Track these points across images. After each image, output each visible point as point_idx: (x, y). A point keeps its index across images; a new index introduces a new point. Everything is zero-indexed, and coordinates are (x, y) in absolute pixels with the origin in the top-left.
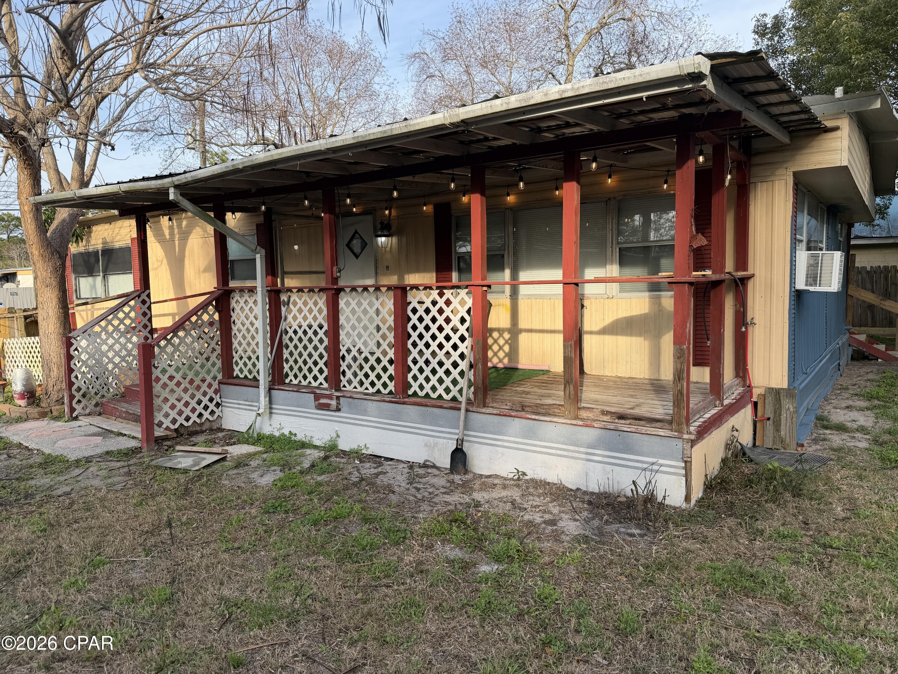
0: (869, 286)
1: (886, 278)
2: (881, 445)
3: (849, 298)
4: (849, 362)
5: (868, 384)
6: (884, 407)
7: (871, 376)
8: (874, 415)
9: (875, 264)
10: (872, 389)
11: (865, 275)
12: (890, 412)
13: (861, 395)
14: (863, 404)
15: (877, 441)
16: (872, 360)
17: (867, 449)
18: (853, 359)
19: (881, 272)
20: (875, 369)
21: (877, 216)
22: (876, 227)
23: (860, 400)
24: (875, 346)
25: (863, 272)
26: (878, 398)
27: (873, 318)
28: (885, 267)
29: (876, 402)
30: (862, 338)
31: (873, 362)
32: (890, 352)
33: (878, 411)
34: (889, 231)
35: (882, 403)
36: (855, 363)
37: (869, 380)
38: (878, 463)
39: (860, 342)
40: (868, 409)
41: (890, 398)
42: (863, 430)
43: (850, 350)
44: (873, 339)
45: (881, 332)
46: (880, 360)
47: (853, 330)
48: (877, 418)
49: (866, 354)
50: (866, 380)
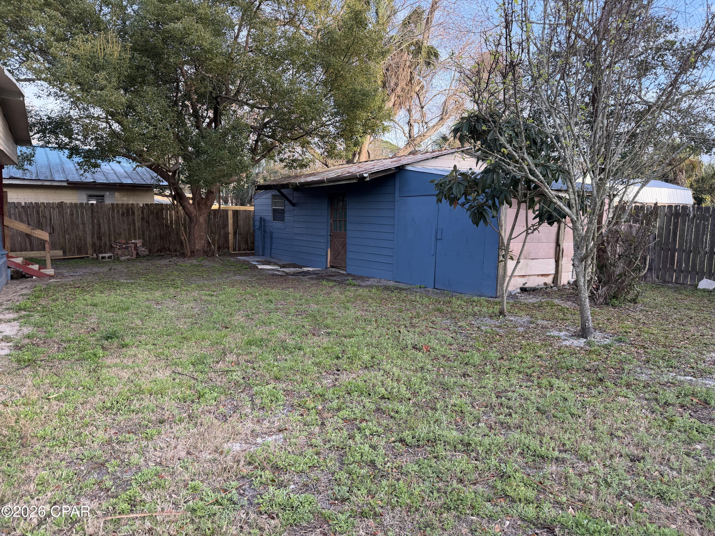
0: (25, 218)
1: (38, 213)
2: (20, 349)
3: (5, 228)
4: (10, 281)
5: (20, 298)
6: (28, 316)
7: (24, 292)
8: (19, 324)
9: (29, 201)
10: (22, 302)
11: (20, 209)
12: (32, 320)
13: (12, 309)
14: (12, 316)
15: (18, 346)
16: (28, 277)
17: (7, 355)
18: (12, 278)
19: (34, 207)
20: (29, 285)
21: (26, 162)
22: (26, 171)
23: (10, 313)
24: (30, 266)
25: (19, 207)
26: (24, 310)
27: (31, 244)
28: (36, 203)
29: (23, 313)
30: (19, 260)
31: (29, 279)
32: (42, 271)
33: (23, 320)
34: (37, 176)
35: (28, 313)
36: (15, 281)
37: (22, 295)
38: (15, 365)
39: (17, 264)
40: (14, 320)
41: (34, 308)
42: (6, 339)
43: (9, 271)
44: (30, 261)
45: (39, 255)
46: (34, 277)
47: (11, 254)
48: (20, 327)
49: (23, 273)
50: (20, 295)
